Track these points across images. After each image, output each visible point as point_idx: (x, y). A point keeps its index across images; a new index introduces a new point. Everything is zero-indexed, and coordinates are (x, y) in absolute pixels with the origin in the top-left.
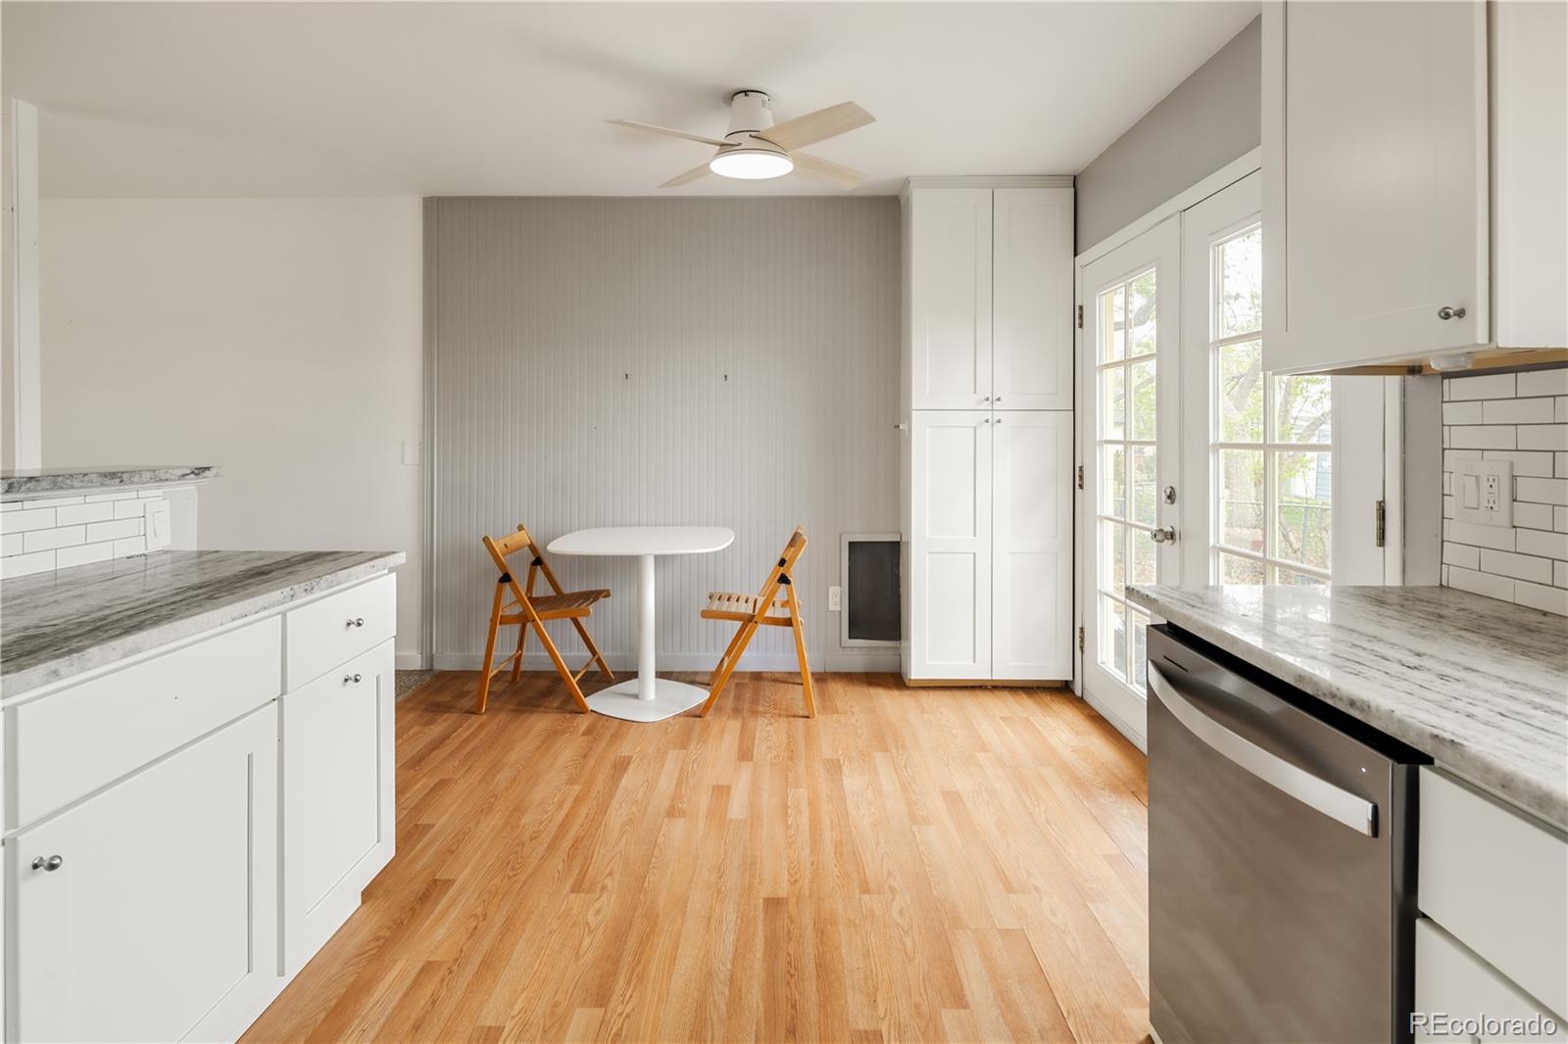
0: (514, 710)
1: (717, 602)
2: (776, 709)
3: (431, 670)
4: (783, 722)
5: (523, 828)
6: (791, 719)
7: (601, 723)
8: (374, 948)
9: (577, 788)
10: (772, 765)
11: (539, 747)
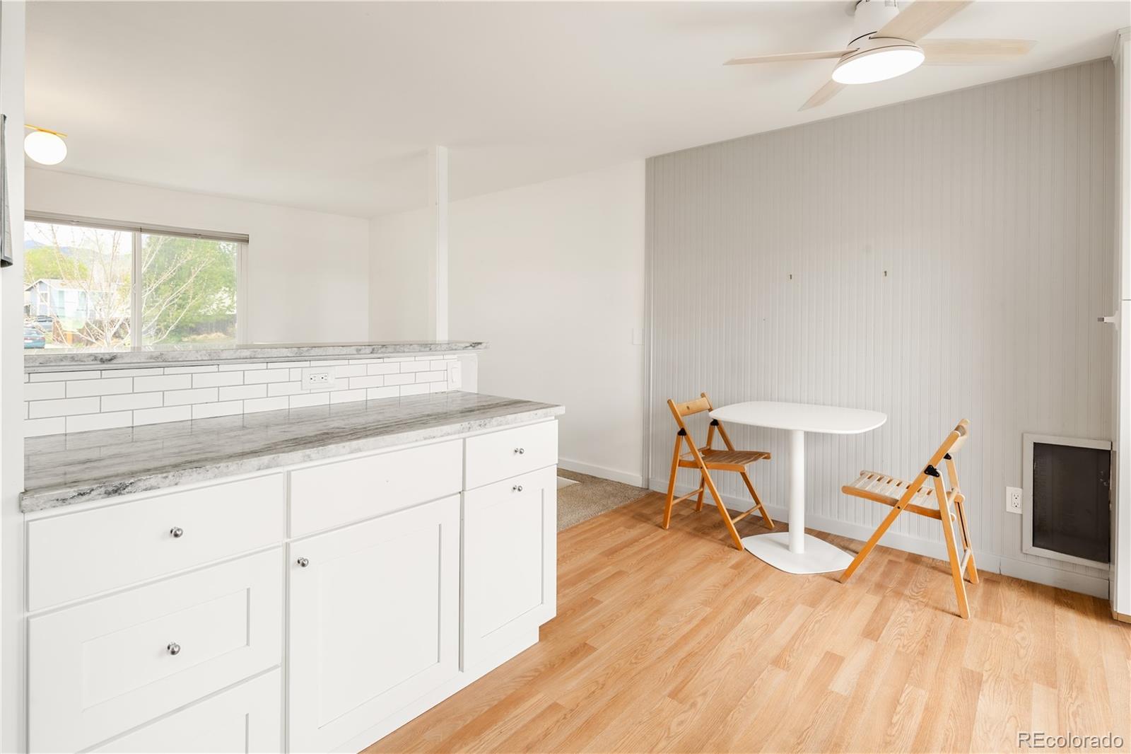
0: (690, 533)
1: (866, 479)
2: (924, 597)
3: (648, 489)
4: (929, 611)
5: (656, 628)
6: (938, 612)
7: (750, 562)
8: (530, 676)
9: (708, 610)
10: (897, 652)
11: (693, 568)
